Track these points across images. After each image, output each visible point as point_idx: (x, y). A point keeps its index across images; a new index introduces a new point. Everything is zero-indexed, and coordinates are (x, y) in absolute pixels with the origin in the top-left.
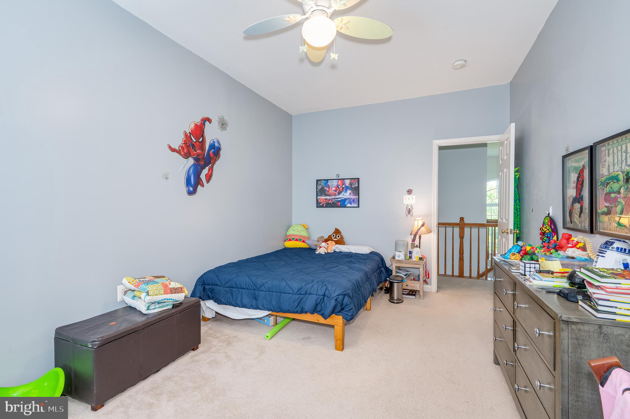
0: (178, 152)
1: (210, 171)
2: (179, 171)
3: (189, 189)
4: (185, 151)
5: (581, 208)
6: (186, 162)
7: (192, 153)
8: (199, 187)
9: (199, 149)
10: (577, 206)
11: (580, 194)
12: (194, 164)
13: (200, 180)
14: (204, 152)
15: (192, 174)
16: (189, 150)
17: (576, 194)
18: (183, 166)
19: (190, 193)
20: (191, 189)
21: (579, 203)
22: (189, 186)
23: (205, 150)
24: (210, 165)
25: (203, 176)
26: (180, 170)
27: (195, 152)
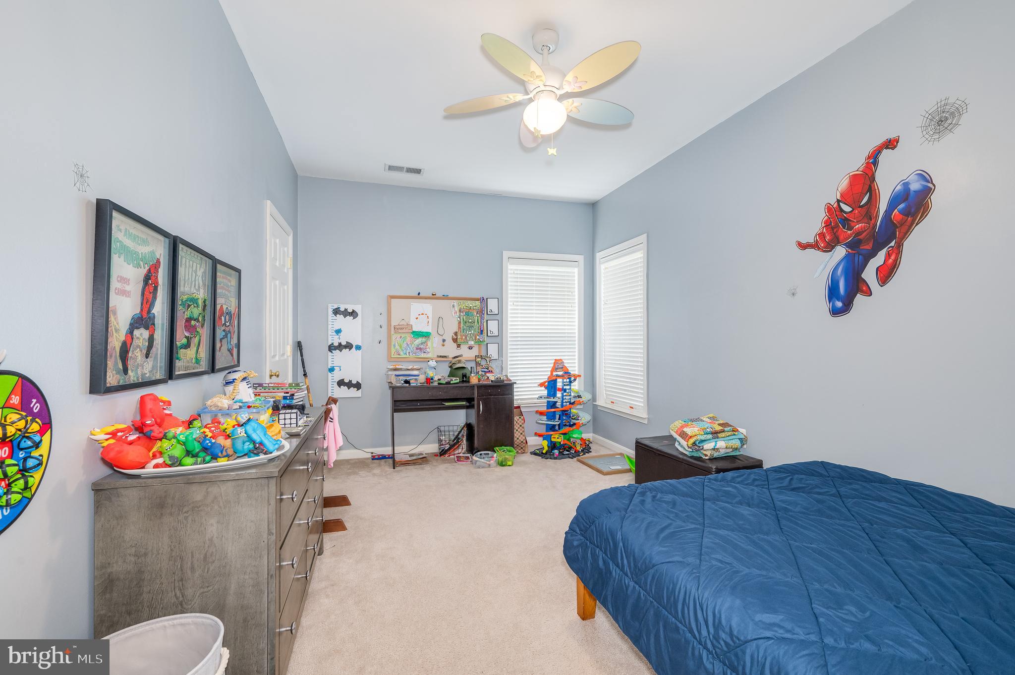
0: (814, 246)
1: (893, 257)
2: (815, 277)
3: (833, 306)
4: (828, 238)
5: (151, 340)
6: (829, 258)
7: (841, 238)
8: (859, 299)
9: (858, 222)
10: (142, 334)
11: (149, 311)
12: (846, 256)
13: (860, 285)
14: (873, 221)
15: (841, 275)
16: (835, 234)
17: (142, 310)
18: (822, 267)
19: (835, 312)
20: (839, 304)
21: (147, 328)
22: (834, 299)
23: (877, 216)
24: (893, 244)
25: (869, 274)
26: (817, 274)
27: (849, 232)
